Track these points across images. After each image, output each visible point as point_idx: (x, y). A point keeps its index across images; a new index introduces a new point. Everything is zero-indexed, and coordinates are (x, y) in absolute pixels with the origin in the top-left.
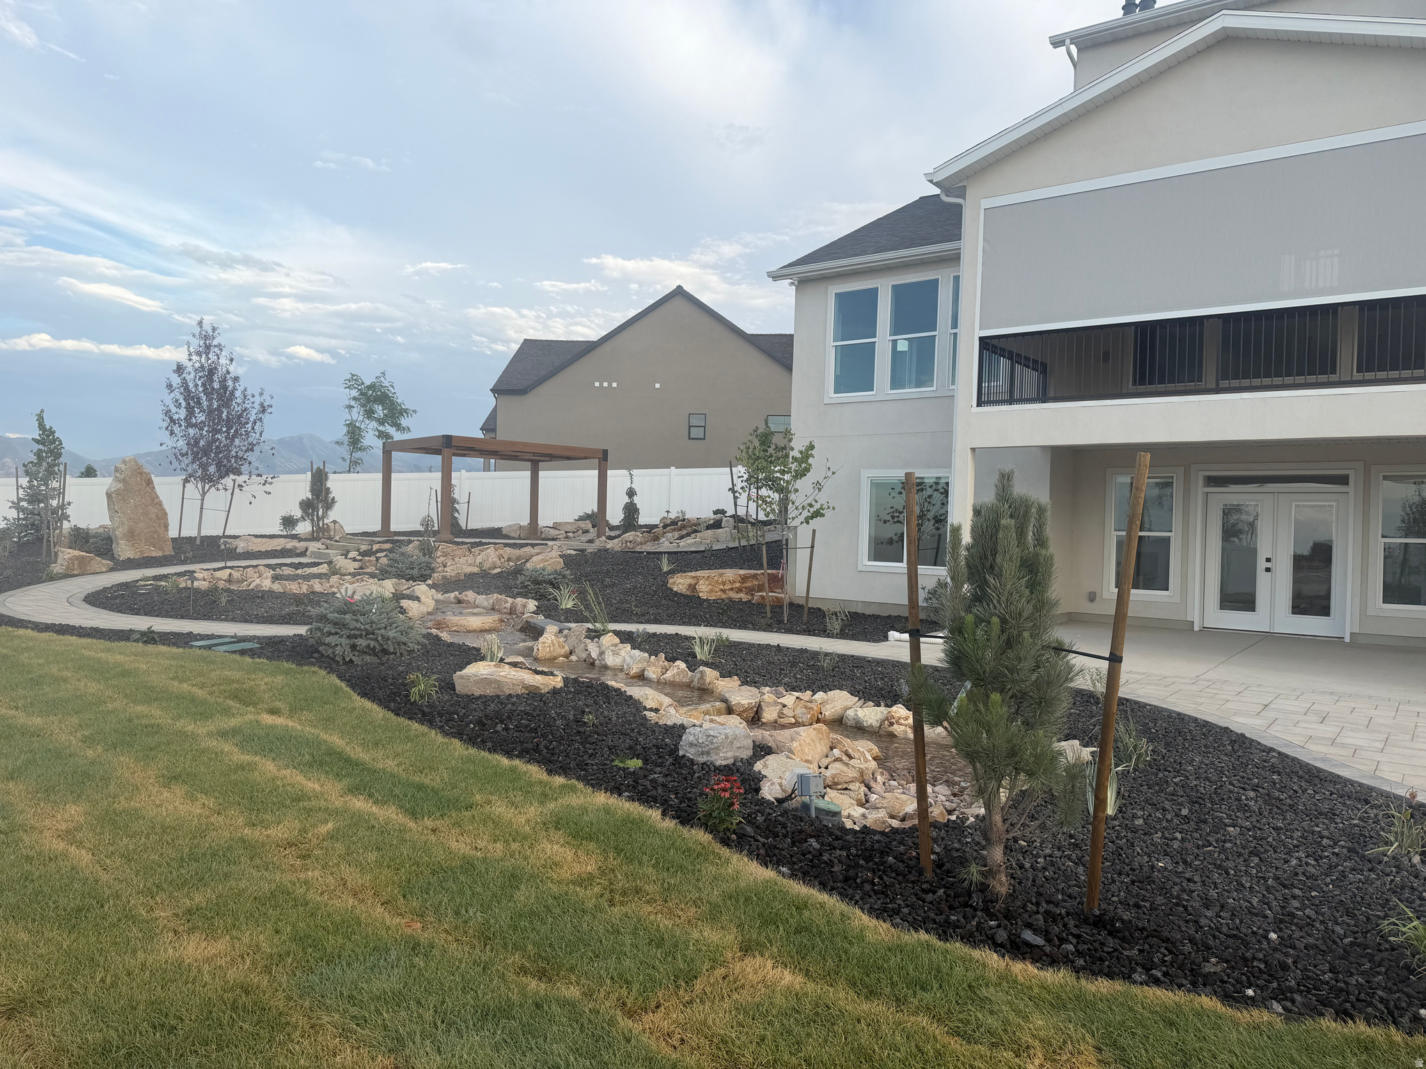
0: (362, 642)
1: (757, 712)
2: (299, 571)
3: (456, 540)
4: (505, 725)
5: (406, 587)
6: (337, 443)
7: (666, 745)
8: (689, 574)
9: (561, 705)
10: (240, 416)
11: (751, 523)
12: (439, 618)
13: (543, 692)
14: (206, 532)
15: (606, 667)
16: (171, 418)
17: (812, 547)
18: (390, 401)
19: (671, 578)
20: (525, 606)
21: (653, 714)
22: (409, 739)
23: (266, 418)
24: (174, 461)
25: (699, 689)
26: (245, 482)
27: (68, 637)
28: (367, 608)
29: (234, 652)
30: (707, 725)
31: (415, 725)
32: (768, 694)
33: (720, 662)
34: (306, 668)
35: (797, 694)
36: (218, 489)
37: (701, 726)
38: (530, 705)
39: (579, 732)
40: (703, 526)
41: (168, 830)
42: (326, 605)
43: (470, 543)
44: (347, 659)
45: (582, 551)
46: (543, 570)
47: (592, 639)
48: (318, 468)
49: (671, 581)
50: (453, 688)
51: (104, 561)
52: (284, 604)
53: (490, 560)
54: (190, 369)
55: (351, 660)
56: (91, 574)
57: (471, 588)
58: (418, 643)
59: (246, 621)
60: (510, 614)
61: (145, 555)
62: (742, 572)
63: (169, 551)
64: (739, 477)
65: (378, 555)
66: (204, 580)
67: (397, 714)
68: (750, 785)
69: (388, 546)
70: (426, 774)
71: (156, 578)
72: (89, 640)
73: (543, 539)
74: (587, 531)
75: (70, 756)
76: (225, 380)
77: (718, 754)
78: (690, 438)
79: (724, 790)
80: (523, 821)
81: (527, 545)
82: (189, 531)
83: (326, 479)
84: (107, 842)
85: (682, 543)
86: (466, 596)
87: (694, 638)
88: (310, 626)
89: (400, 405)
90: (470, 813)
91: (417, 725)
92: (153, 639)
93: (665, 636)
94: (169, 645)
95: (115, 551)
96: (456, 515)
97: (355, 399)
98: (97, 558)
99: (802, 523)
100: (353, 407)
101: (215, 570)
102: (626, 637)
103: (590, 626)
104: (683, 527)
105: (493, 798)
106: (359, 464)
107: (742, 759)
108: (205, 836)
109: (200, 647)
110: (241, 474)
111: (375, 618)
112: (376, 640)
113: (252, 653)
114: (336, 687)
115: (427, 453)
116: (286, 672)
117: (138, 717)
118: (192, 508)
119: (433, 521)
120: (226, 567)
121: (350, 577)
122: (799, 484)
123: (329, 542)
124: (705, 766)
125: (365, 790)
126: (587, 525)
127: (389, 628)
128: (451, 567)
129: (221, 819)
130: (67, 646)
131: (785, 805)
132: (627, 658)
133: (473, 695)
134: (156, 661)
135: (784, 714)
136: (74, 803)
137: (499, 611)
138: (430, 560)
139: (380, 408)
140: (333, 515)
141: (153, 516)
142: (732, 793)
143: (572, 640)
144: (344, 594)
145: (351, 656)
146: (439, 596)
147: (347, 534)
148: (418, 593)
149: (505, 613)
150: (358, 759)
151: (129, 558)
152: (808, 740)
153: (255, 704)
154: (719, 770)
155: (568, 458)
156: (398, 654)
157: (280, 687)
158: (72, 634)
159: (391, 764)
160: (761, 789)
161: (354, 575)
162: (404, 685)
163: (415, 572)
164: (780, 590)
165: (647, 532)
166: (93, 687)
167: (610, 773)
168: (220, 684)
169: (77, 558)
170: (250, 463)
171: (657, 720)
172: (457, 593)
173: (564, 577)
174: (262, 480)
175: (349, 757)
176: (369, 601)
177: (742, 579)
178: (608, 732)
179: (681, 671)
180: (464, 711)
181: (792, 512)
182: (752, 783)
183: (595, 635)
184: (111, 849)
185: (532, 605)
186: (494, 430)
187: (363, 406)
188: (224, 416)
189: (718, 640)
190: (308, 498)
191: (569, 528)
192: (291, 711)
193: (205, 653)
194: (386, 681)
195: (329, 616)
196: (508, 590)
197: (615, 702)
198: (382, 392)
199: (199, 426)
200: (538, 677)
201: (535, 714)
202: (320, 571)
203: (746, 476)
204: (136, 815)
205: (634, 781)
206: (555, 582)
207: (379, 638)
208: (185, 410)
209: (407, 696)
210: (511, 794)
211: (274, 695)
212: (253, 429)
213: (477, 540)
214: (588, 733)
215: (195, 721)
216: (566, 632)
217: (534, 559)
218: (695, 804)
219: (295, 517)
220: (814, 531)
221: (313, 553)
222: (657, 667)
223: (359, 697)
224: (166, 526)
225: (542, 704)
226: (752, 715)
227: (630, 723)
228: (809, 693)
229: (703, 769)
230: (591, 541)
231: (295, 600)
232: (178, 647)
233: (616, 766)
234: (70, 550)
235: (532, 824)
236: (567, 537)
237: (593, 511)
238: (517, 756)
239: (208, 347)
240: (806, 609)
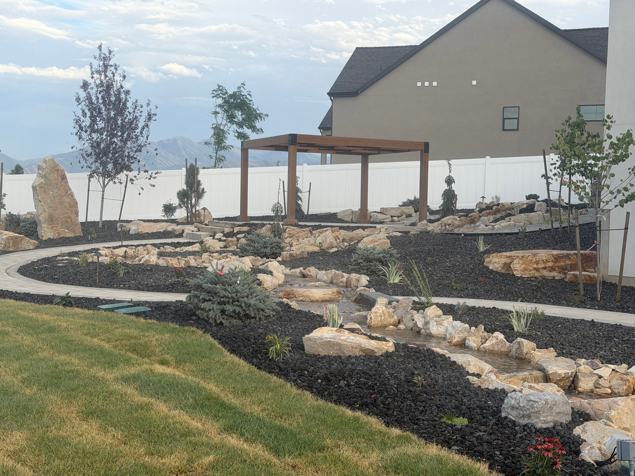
0: (229, 308)
1: (573, 382)
2: (178, 249)
3: (300, 223)
4: (347, 381)
5: (261, 263)
6: (206, 143)
7: (489, 407)
8: (504, 254)
9: (393, 367)
10: (131, 123)
11: (563, 207)
12: (288, 289)
13: (377, 355)
14: (107, 217)
15: (430, 336)
16: (80, 126)
17: (626, 228)
18: (247, 107)
19: (487, 257)
20: (358, 281)
21: (475, 378)
22: (270, 389)
23: (152, 124)
24: (82, 160)
25: (517, 358)
26: (135, 177)
27: (8, 300)
28: (233, 279)
29: (131, 314)
30: (526, 391)
31: (274, 378)
32: (584, 366)
33: (536, 334)
34: (186, 328)
35: (613, 366)
36: (115, 183)
37: (521, 392)
38: (366, 365)
39: (410, 391)
40: (517, 210)
41: (88, 455)
42: (201, 277)
43: (312, 226)
44: (218, 322)
45: (406, 233)
46: (374, 249)
47: (418, 310)
48: (192, 164)
49: (487, 260)
50: (303, 348)
51: (32, 241)
52: (168, 276)
53: (328, 240)
54: (93, 85)
55: (221, 322)
56: (22, 251)
57: (313, 264)
58: (273, 310)
59: (139, 289)
60: (346, 287)
61: (62, 236)
62: (555, 252)
63: (79, 232)
64: (552, 164)
65: (239, 236)
66: (106, 256)
67: (259, 368)
68: (570, 447)
69: (246, 229)
70: (285, 420)
71: (71, 254)
72: (23, 303)
73: (371, 223)
74: (409, 216)
75: (14, 393)
76: (119, 93)
77: (538, 418)
78: (504, 130)
79: (548, 450)
80: (367, 464)
81: (358, 228)
82: (94, 217)
83: (198, 174)
84: (44, 462)
85: (497, 226)
86: (309, 271)
87: (512, 312)
88: (189, 294)
89: (255, 111)
90: (323, 454)
91: (275, 378)
92: (70, 302)
93: (483, 309)
94: (82, 308)
95: (39, 233)
96: (299, 202)
97: (220, 106)
98: (26, 238)
99: (616, 206)
100: (218, 113)
101: (114, 248)
102: (448, 310)
103: (416, 299)
104: (498, 211)
105: (342, 443)
106: (223, 160)
107: (561, 423)
108: (116, 461)
109: (106, 310)
110: (133, 170)
111: (239, 288)
112: (240, 306)
113: (145, 315)
114: (211, 344)
115: (276, 150)
116: (172, 331)
117: (62, 364)
118: (95, 197)
119: (282, 208)
120: (122, 246)
121: (217, 254)
122: (614, 169)
123: (200, 225)
124: (526, 428)
125: (237, 430)
126: (410, 210)
127: (250, 296)
128: (297, 247)
129: (127, 448)
130: (7, 307)
131: (605, 467)
132: (450, 328)
133: (319, 355)
134: (73, 320)
135: (600, 385)
136: (18, 430)
137: (337, 285)
138: (280, 240)
139: (240, 113)
140: (203, 203)
141: (67, 205)
142: (554, 454)
143: (400, 311)
144: (215, 267)
145: (221, 319)
146: (288, 271)
147: (214, 219)
148: (271, 268)
149: (342, 287)
150: (230, 404)
151: (49, 239)
152: (626, 410)
153: (149, 357)
154: (540, 432)
155: (394, 151)
156: (258, 319)
157: (167, 343)
158: (10, 298)
159: (256, 409)
160: (581, 452)
161: (220, 253)
162: (264, 345)
163: (268, 251)
164: (593, 270)
165: (464, 216)
166: (28, 340)
167: (439, 428)
168: (122, 340)
169: (12, 238)
170: (139, 161)
171: (479, 384)
172: (302, 268)
173: (391, 255)
174: (147, 175)
175: (223, 402)
176: (234, 274)
177: (555, 258)
178: (436, 393)
179: (500, 342)
180: (312, 368)
181: (605, 195)
182: (572, 446)
183: (420, 307)
184: (47, 468)
185: (364, 279)
186: (330, 129)
187: (226, 111)
188: (119, 122)
189: (534, 314)
190: (183, 190)
191: (394, 213)
192: (177, 362)
193: (110, 314)
194: (249, 340)
195: (204, 285)
196: (344, 267)
197: (441, 367)
198: (241, 100)
199: (100, 132)
200: (373, 342)
201: (371, 373)
202: (194, 250)
203: (558, 164)
204: (63, 441)
205: (462, 437)
206: (383, 260)
207: (243, 305)
208: (89, 119)
209: (266, 353)
210: (356, 441)
211: (163, 349)
212: (141, 133)
213: (317, 224)
214: (417, 392)
215: (105, 369)
216: (394, 303)
217: (365, 240)
218: (519, 461)
219: (174, 205)
220: (628, 214)
221: (188, 234)
222: (477, 337)
223: (229, 353)
224: (77, 213)
225: (377, 365)
226: (568, 384)
227: (455, 386)
228: (625, 366)
229: (524, 430)
230: (413, 224)
231: (176, 272)
232: (89, 309)
233: (444, 422)
234: (6, 232)
235: (375, 467)
236: (392, 221)
237: (415, 197)
238: (359, 409)
239: (106, 67)
240: (619, 289)
